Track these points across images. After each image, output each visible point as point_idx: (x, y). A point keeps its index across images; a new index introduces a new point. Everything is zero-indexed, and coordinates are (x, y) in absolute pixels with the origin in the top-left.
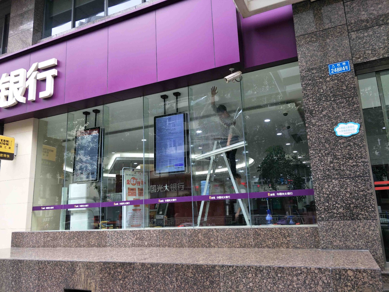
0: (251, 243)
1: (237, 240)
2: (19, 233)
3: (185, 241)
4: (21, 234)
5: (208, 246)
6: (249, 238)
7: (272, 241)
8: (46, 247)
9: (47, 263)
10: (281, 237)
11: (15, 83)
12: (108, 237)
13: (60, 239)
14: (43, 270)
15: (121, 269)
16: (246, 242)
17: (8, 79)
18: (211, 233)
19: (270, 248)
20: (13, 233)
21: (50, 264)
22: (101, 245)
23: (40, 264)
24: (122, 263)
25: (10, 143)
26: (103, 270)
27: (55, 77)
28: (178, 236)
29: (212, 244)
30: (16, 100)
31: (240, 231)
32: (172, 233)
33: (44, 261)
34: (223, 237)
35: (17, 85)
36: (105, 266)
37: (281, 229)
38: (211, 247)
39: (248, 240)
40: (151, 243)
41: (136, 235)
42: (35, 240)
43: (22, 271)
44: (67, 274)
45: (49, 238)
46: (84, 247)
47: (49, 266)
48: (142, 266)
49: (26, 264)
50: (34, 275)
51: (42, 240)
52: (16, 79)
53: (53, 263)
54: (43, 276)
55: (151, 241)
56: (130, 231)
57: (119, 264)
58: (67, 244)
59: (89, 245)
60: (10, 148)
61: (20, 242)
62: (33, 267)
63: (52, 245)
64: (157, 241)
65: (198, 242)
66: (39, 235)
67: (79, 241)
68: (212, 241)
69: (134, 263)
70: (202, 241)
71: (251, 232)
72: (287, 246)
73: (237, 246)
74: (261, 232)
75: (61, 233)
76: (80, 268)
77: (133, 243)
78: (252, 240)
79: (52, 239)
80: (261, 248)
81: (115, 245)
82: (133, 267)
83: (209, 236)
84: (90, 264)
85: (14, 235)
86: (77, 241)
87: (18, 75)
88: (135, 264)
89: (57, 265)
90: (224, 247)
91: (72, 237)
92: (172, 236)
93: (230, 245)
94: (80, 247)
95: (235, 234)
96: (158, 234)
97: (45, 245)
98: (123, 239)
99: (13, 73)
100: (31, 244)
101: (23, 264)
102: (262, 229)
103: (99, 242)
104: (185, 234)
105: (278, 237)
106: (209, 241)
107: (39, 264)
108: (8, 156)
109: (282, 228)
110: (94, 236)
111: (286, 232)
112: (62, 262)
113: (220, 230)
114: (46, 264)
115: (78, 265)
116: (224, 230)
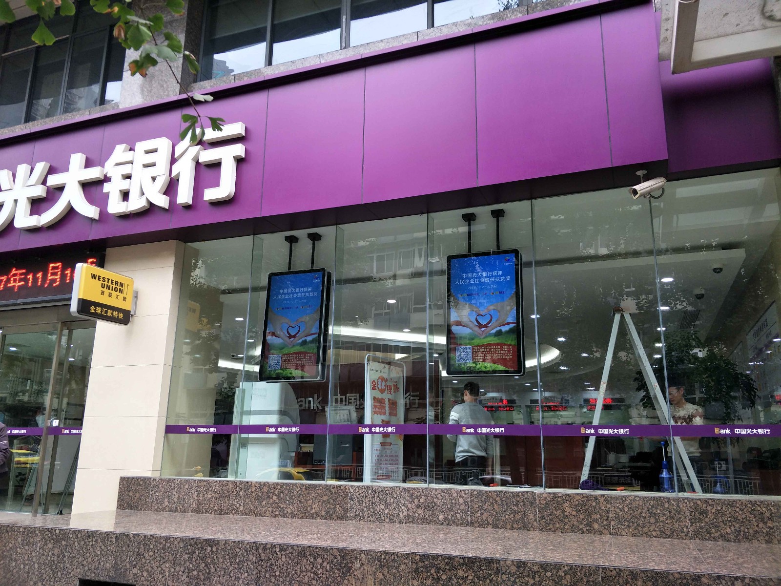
0: (685, 529)
1: (652, 520)
2: (138, 479)
3: (532, 517)
4: (141, 483)
5: (587, 530)
6: (680, 518)
7: (734, 527)
8: (203, 513)
9: (278, 550)
10: (754, 520)
11: (146, 166)
12: (352, 499)
13: (236, 496)
14: (269, 564)
15: (466, 572)
16: (674, 526)
17: (129, 156)
18: (594, 504)
19: (728, 541)
20: (122, 479)
21: (287, 552)
22: (334, 516)
23: (260, 551)
24: (470, 558)
25: (125, 289)
26: (422, 572)
27: (239, 161)
28: (517, 505)
29: (596, 526)
30: (148, 200)
31: (660, 503)
32: (501, 499)
33: (272, 544)
34: (620, 514)
35: (152, 171)
36: (426, 563)
37: (753, 503)
38: (593, 532)
39: (680, 522)
40: (452, 516)
41: (418, 498)
42: (177, 496)
43: (214, 564)
44: (330, 575)
45: (210, 493)
46: (293, 516)
47: (283, 556)
48: (518, 567)
49: (225, 550)
50: (246, 575)
51: (194, 496)
52: (150, 158)
53: (294, 550)
54: (268, 576)
55: (452, 513)
56: (404, 489)
57: (461, 561)
58: (252, 508)
59: (305, 513)
60: (124, 299)
61: (140, 499)
62: (244, 557)
63: (216, 508)
64: (466, 513)
65: (563, 522)
66: (187, 486)
67: (281, 503)
68: (596, 521)
69: (498, 561)
70: (573, 519)
71: (685, 505)
72: (767, 538)
73: (654, 533)
74: (709, 508)
75: (238, 484)
76: (362, 565)
77: (411, 514)
78: (688, 524)
79: (217, 495)
80: (709, 539)
81: (368, 517)
82: (495, 569)
83: (588, 509)
84: (387, 557)
85: (125, 483)
86: (277, 503)
87: (155, 151)
88: (502, 563)
89: (305, 556)
90: (623, 533)
91: (265, 494)
92: (503, 506)
93: (636, 531)
94: (284, 516)
95: (648, 508)
96: (469, 500)
97: (201, 507)
98: (387, 505)
99: (141, 146)
100: (166, 503)
101: (217, 549)
102: (710, 502)
103: (329, 508)
104: (532, 503)
105: (747, 520)
106: (587, 520)
107: (257, 549)
108: (121, 315)
109: (756, 501)
110: (319, 495)
111: (764, 509)
112: (317, 548)
113: (614, 498)
114: (275, 552)
115: (356, 558)
116: (624, 499)
